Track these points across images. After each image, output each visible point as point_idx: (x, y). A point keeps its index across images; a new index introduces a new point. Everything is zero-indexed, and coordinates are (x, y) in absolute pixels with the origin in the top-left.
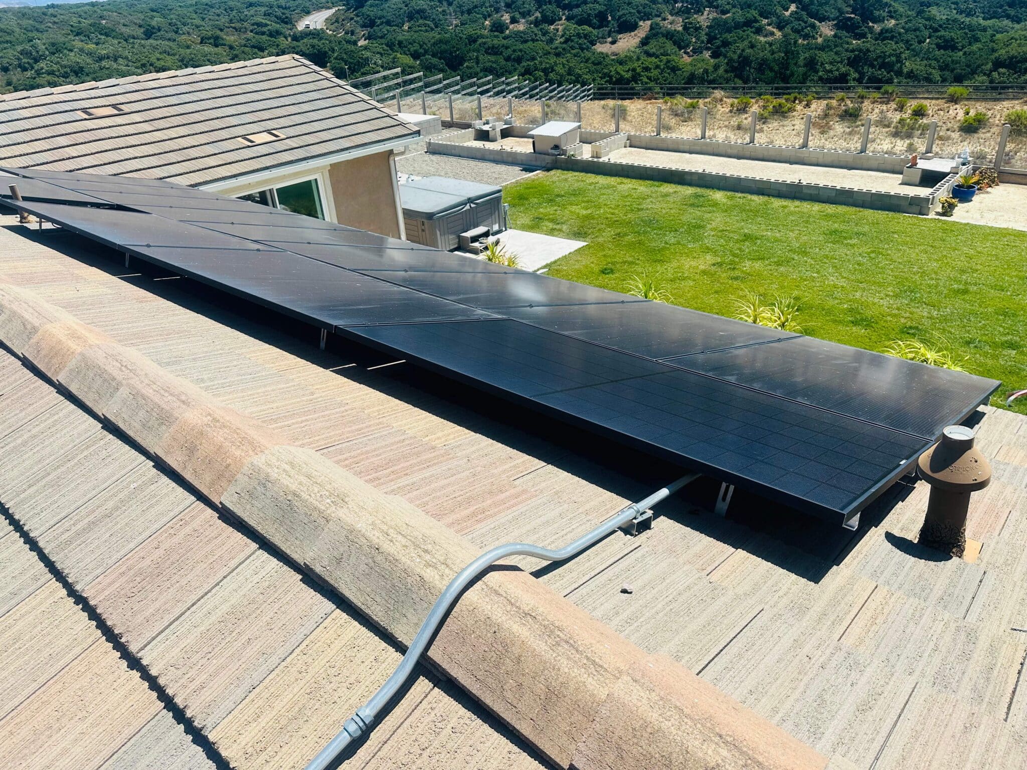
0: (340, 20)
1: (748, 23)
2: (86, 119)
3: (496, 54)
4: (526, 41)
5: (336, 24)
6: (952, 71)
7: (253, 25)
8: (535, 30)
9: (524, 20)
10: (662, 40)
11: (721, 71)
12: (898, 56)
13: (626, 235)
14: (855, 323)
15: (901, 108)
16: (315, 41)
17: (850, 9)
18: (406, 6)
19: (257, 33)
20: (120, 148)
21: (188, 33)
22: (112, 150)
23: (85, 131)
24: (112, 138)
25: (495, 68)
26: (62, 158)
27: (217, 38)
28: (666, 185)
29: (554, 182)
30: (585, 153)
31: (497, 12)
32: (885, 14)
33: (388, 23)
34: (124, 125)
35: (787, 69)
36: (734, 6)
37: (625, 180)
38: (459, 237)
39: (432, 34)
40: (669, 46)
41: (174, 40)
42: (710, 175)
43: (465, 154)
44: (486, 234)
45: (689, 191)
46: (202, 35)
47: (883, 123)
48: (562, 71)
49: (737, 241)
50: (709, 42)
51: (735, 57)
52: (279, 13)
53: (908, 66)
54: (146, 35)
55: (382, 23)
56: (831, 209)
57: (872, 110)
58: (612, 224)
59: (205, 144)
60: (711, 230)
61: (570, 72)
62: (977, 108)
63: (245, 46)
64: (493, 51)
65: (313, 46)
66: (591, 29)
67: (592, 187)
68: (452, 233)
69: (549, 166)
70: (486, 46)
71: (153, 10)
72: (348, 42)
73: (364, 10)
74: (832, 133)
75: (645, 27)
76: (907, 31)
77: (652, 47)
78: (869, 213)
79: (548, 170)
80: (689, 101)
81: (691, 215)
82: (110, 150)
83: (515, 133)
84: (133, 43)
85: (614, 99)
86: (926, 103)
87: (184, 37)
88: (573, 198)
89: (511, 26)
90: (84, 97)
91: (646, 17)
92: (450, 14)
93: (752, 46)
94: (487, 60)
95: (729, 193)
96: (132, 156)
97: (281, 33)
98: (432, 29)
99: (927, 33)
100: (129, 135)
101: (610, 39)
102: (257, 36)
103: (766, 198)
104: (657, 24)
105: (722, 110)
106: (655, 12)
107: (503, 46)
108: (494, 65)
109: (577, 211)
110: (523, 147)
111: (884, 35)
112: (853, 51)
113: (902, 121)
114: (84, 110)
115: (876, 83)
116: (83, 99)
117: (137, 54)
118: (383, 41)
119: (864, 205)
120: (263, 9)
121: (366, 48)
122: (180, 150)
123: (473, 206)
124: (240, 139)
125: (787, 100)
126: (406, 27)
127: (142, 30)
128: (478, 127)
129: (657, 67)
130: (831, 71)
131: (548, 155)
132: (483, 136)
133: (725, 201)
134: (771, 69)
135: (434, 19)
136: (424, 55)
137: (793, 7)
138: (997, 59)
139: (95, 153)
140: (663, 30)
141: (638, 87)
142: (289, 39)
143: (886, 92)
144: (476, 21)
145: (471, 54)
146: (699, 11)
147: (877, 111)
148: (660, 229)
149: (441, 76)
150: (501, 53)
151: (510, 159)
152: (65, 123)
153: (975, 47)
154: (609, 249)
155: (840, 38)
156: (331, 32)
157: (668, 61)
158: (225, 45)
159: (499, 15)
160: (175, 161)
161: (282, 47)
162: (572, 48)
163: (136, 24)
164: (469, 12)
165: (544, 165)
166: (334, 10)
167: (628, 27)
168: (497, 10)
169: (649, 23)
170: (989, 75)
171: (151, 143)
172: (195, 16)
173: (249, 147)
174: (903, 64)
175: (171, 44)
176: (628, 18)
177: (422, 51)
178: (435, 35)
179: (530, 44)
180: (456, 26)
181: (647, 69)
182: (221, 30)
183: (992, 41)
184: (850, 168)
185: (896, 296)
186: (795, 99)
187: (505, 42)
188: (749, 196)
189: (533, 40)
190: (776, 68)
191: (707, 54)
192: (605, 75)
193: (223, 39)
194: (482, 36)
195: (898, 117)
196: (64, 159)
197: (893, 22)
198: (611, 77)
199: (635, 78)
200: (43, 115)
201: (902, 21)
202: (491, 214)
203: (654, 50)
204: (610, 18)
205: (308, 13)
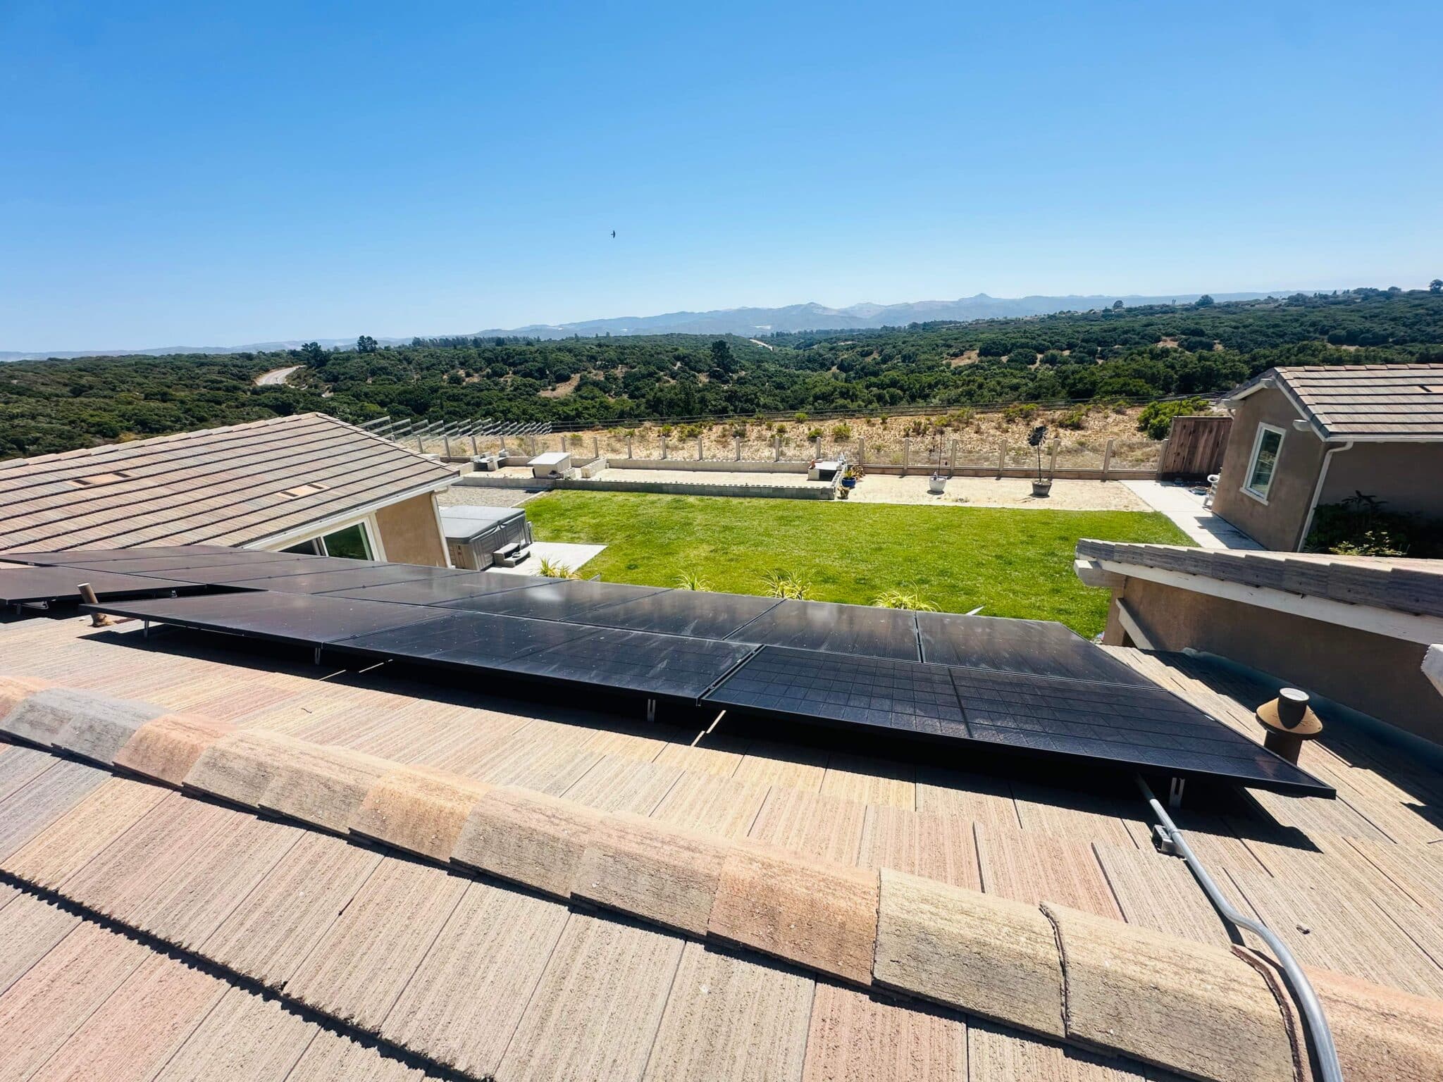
0: (302, 377)
1: (651, 375)
2: (81, 489)
3: (457, 400)
4: (482, 390)
5: (298, 380)
6: (787, 402)
7: (206, 381)
8: (488, 381)
9: (477, 375)
10: (591, 387)
11: (642, 408)
12: (755, 395)
13: (635, 536)
14: (826, 581)
15: (770, 428)
16: (278, 395)
17: (715, 365)
18: (368, 364)
19: (211, 389)
20: (134, 516)
21: (128, 390)
22: (125, 518)
23: (84, 501)
24: (121, 506)
25: (458, 412)
26: (56, 534)
27: (165, 394)
28: (650, 494)
29: (559, 500)
30: (577, 475)
31: (453, 369)
32: (738, 368)
33: (352, 378)
34: (134, 491)
35: (689, 405)
36: (639, 364)
37: (617, 494)
38: (493, 555)
39: (395, 386)
40: (597, 392)
41: (112, 397)
42: (681, 485)
43: (471, 483)
44: (517, 549)
45: (669, 498)
46: (146, 392)
47: (760, 438)
48: (517, 412)
49: (720, 532)
50: (625, 387)
51: (651, 398)
52: (235, 371)
53: (762, 401)
54: (73, 393)
55: (346, 379)
56: (772, 502)
57: (753, 431)
58: (620, 528)
59: (240, 502)
60: (698, 525)
61: (524, 412)
62: (815, 426)
63: (198, 400)
64: (454, 398)
65: (276, 399)
66: (534, 380)
67: (592, 501)
68: (487, 552)
69: (550, 487)
70: (447, 395)
71: (80, 370)
72: (312, 394)
73: (326, 368)
74: (730, 447)
75: (576, 379)
76: (753, 378)
77: (584, 392)
78: (797, 502)
79: (550, 490)
80: (627, 430)
81: (678, 516)
82: (122, 519)
83: (510, 463)
84: (58, 401)
85: (569, 431)
86: (784, 424)
87: (123, 394)
88: (579, 511)
89: (467, 379)
90: (73, 466)
91: (576, 371)
92: (411, 371)
93: (661, 390)
94: (449, 405)
95: (698, 497)
96: (152, 523)
97: (239, 389)
98: (395, 383)
99: (765, 379)
100: (143, 501)
101: (550, 388)
102: (212, 392)
103: (726, 498)
104: (585, 376)
105: (653, 435)
106: (582, 368)
107: (462, 394)
108: (457, 409)
109: (587, 521)
110: (525, 474)
111: (741, 381)
112: (727, 392)
113: (773, 436)
114: (77, 480)
115: (748, 413)
116: (72, 468)
117: (62, 411)
118: (349, 393)
119: (792, 497)
120: (217, 368)
121: (332, 399)
122: (211, 510)
123: (502, 527)
124: (279, 494)
125: (696, 426)
126: (369, 381)
127: (68, 389)
128: (476, 461)
129: (594, 407)
130: (715, 406)
131: (548, 478)
132: (482, 467)
133: (698, 502)
134: (679, 406)
135: (396, 375)
136: (391, 403)
137: (679, 364)
138: (815, 394)
139: (101, 524)
140: (590, 380)
141: (582, 421)
142: (249, 393)
143: (758, 418)
144: (434, 376)
145: (434, 401)
146: (615, 367)
147: (755, 431)
148: (660, 528)
149: (409, 420)
150: (462, 400)
151: (514, 485)
152: (52, 495)
153: (796, 387)
154: (627, 549)
155: (713, 383)
156: (293, 387)
157: (601, 402)
158: (175, 400)
159: (455, 371)
160: (208, 522)
161: (241, 400)
162: (521, 394)
163: (59, 383)
164: (428, 369)
165: (545, 486)
166: (294, 368)
167: (564, 379)
168: (453, 367)
169: (579, 375)
170: (813, 405)
171: (174, 507)
172: (135, 374)
173: (292, 500)
174: (759, 399)
175: (107, 401)
176: (562, 372)
177: (388, 400)
178: (399, 387)
179: (485, 392)
180: (418, 380)
181: (586, 408)
182: (169, 387)
183: (805, 383)
184: (772, 472)
185: (841, 558)
186: (701, 425)
187: (464, 391)
188: (714, 498)
189: (488, 390)
190: (682, 405)
191: (625, 397)
192: (554, 414)
193: (172, 395)
194: (442, 387)
195: (770, 435)
196: (59, 535)
197: (744, 373)
198: (560, 415)
199: (579, 415)
200: (18, 489)
201: (750, 372)
202: (518, 532)
203: (586, 394)
204: (548, 372)
205: (267, 371)
